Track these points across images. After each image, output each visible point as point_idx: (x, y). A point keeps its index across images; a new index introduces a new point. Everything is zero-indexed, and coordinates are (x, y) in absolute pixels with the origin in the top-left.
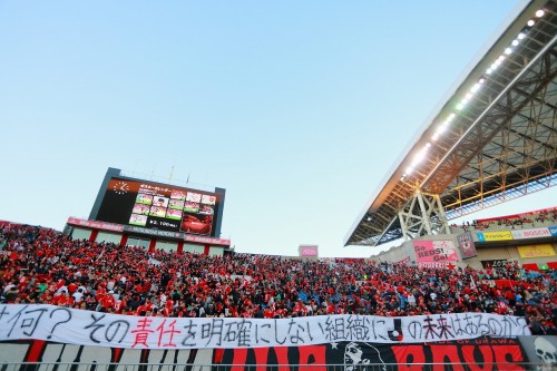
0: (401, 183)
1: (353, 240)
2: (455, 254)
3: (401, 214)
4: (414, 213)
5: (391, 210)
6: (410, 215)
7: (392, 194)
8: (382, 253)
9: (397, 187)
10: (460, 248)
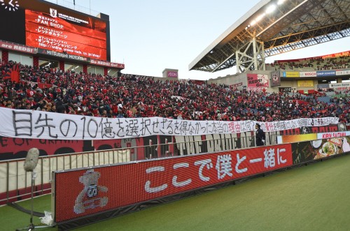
0: (244, 31)
1: (197, 67)
2: (267, 83)
3: (238, 52)
4: (247, 53)
5: (232, 48)
6: (244, 54)
7: (236, 38)
8: (219, 78)
9: (241, 33)
10: (271, 80)
